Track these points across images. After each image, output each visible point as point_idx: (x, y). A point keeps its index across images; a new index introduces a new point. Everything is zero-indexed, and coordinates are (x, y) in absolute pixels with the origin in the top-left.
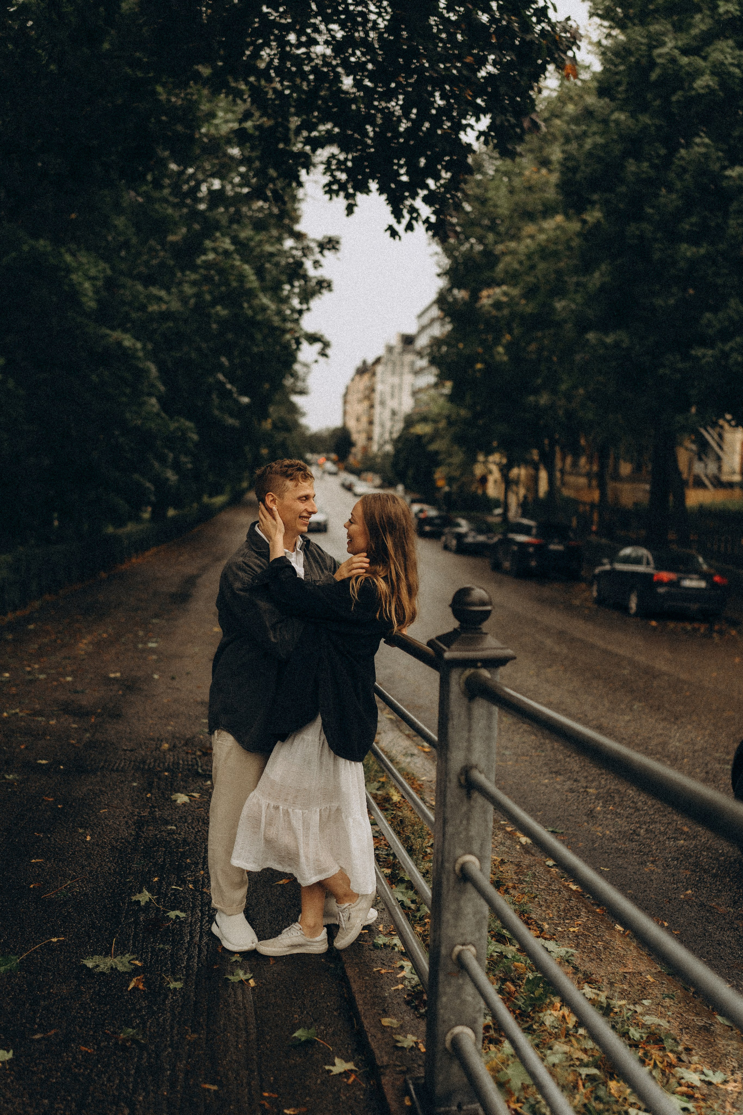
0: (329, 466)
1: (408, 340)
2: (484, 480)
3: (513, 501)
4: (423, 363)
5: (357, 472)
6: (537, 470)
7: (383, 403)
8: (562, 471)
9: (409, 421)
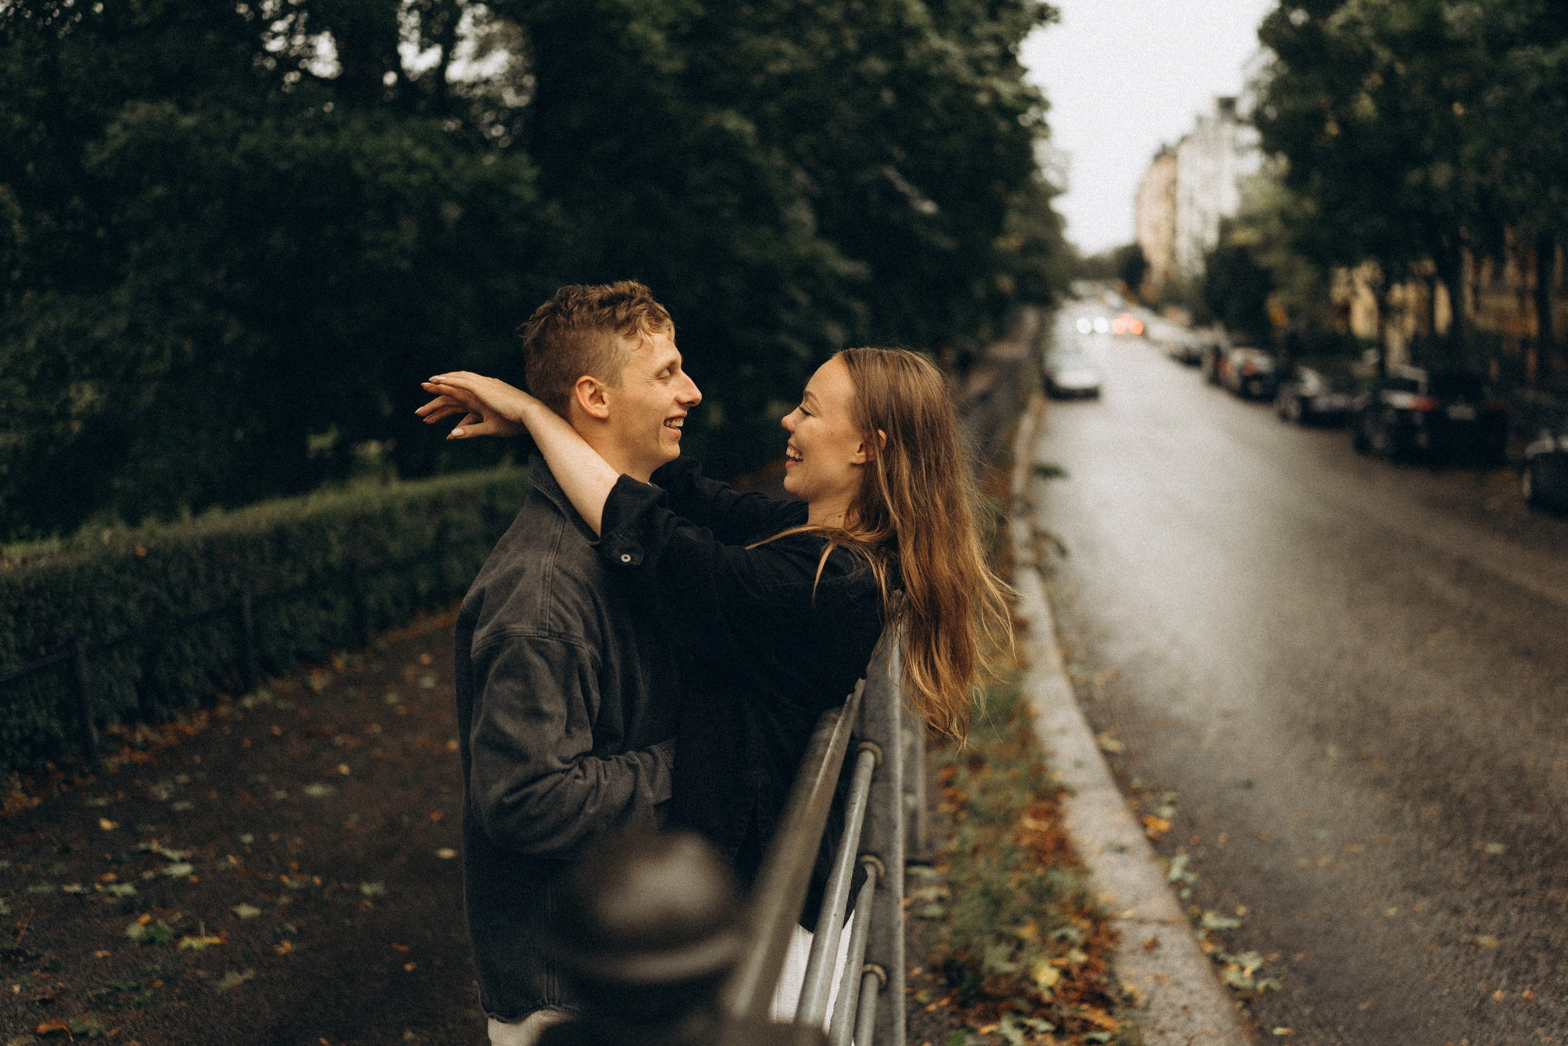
0: (1114, 299)
1: (1227, 104)
2: (1345, 310)
3: (1396, 341)
4: (1250, 135)
5: (1156, 308)
6: (1432, 290)
7: (1191, 201)
8: (1476, 291)
9: (1226, 227)
